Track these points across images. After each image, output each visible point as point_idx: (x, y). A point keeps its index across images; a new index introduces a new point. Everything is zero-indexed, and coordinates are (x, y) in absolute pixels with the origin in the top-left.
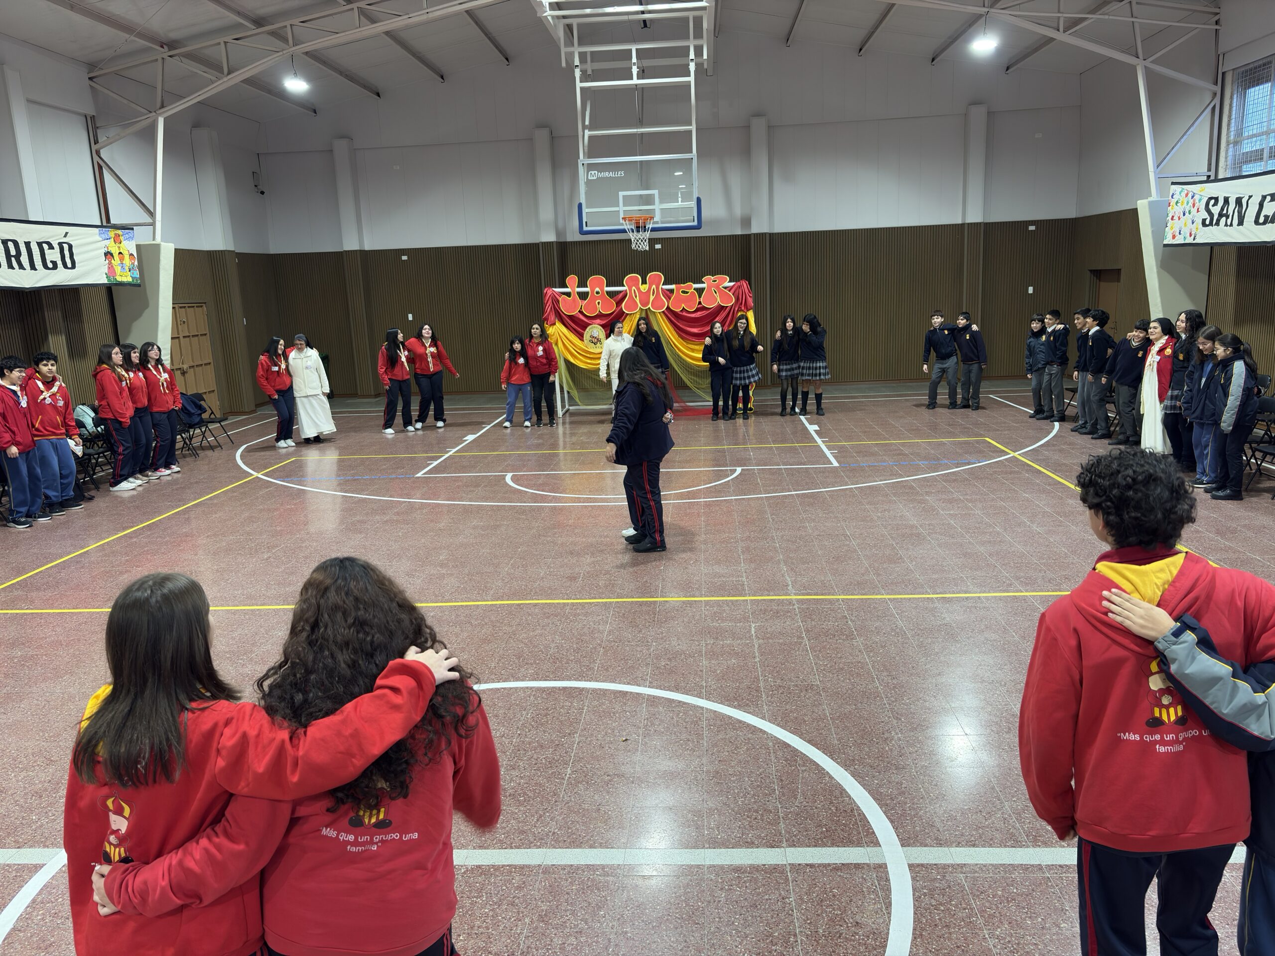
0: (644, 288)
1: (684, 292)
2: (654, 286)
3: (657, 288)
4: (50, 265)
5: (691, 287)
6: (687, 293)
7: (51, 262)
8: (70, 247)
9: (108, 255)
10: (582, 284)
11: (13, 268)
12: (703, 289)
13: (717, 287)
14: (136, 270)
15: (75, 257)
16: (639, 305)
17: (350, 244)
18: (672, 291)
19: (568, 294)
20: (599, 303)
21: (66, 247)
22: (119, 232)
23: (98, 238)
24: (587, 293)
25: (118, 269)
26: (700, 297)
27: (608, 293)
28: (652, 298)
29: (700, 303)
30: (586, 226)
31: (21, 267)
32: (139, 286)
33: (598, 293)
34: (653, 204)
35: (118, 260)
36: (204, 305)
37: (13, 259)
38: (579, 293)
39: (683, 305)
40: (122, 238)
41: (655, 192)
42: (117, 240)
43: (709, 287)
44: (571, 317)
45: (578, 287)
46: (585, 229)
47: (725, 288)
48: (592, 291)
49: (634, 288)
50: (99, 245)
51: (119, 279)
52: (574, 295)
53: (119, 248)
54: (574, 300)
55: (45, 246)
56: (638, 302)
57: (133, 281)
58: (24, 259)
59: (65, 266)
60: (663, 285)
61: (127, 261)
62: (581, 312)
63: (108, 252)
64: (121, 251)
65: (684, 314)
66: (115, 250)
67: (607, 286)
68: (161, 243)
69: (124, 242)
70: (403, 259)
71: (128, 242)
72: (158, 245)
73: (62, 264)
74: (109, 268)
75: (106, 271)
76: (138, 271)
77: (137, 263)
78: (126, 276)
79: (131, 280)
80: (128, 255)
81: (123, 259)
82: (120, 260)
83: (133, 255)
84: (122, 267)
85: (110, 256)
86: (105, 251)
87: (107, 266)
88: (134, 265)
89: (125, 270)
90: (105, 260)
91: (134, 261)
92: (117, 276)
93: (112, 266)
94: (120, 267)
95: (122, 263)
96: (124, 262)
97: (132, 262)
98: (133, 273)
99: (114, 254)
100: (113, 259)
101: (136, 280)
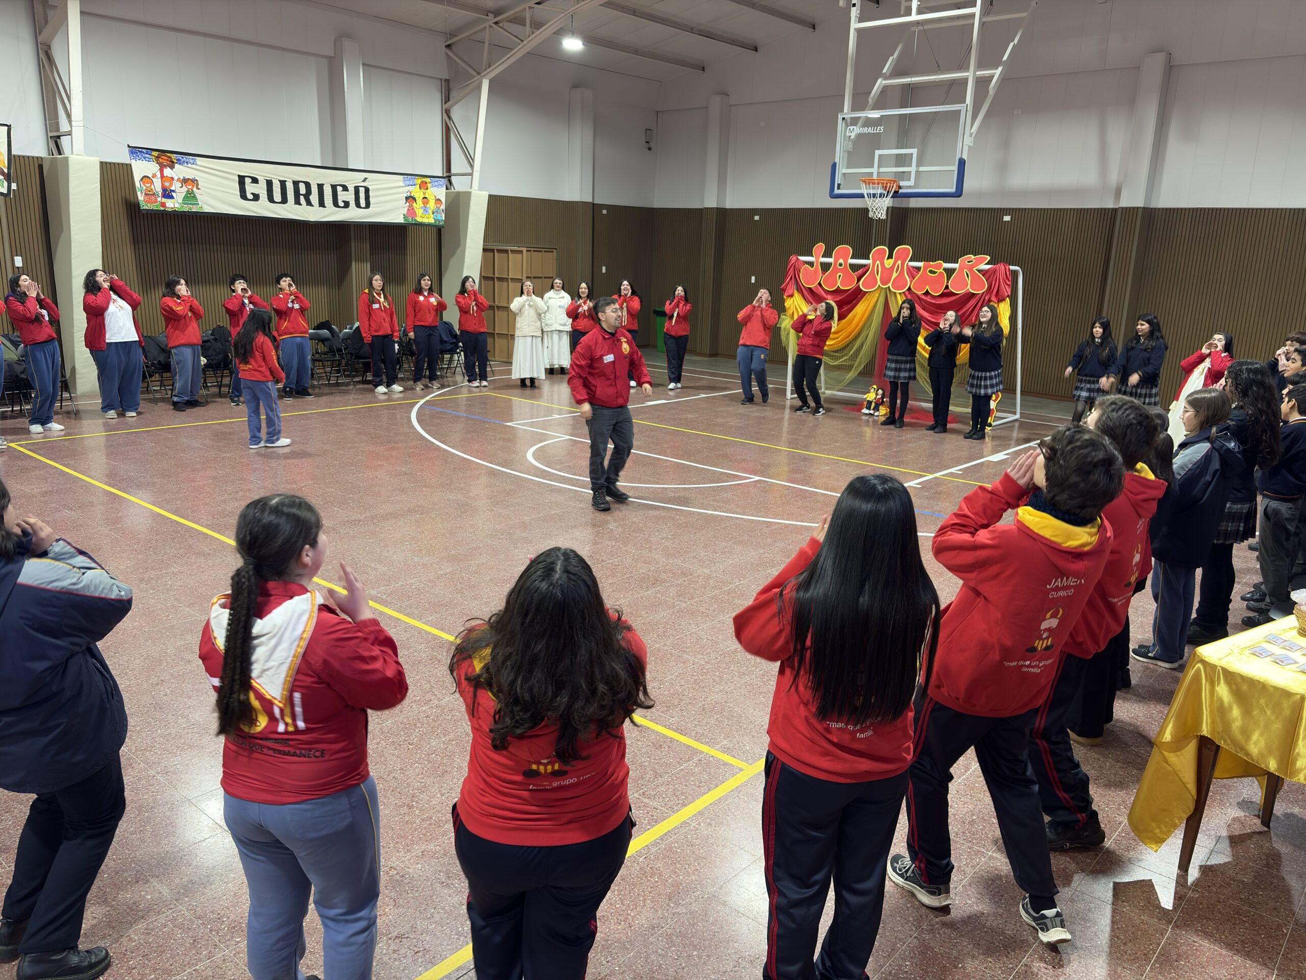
0: (888, 263)
1: (931, 272)
2: (899, 262)
3: (903, 264)
4: (341, 204)
5: (939, 266)
6: (935, 273)
7: (343, 201)
8: (367, 191)
9: (410, 199)
10: (827, 254)
11: (300, 204)
12: (954, 270)
13: (971, 268)
14: (441, 213)
15: (371, 199)
16: (879, 282)
17: (711, 202)
18: (918, 269)
19: (811, 264)
20: (840, 276)
21: (362, 190)
22: (428, 180)
23: (402, 184)
24: (829, 265)
25: (419, 211)
26: (948, 280)
27: (852, 266)
28: (895, 275)
29: (947, 287)
30: (839, 188)
31: (309, 203)
32: (443, 227)
33: (841, 265)
34: (910, 165)
35: (421, 202)
36: (555, 251)
37: (302, 198)
38: (822, 264)
39: (927, 287)
40: (429, 185)
41: (914, 151)
42: (423, 186)
43: (961, 268)
44: (810, 290)
45: (823, 257)
46: (836, 191)
47: (979, 271)
48: (836, 261)
49: (878, 262)
50: (401, 190)
51: (419, 219)
52: (817, 266)
53: (424, 193)
54: (816, 270)
55: (339, 189)
56: (878, 278)
57: (436, 222)
58: (314, 198)
59: (358, 205)
60: (911, 260)
61: (432, 205)
62: (820, 284)
63: (411, 197)
64: (427, 196)
65: (928, 299)
66: (418, 194)
67: (853, 257)
68: (473, 191)
69: (432, 189)
70: (755, 219)
71: (437, 189)
72: (470, 193)
73: (356, 204)
74: (408, 210)
75: (405, 212)
76: (444, 214)
77: (444, 208)
78: (428, 218)
79: (434, 222)
80: (435, 200)
81: (428, 203)
82: (424, 204)
83: (441, 200)
84: (425, 210)
85: (412, 200)
86: (407, 195)
87: (407, 208)
88: (440, 209)
89: (429, 213)
90: (406, 203)
91: (441, 206)
92: (418, 217)
93: (413, 209)
94: (423, 210)
95: (426, 206)
96: (428, 206)
97: (438, 207)
98: (437, 216)
99: (417, 199)
100: (415, 203)
101: (440, 222)
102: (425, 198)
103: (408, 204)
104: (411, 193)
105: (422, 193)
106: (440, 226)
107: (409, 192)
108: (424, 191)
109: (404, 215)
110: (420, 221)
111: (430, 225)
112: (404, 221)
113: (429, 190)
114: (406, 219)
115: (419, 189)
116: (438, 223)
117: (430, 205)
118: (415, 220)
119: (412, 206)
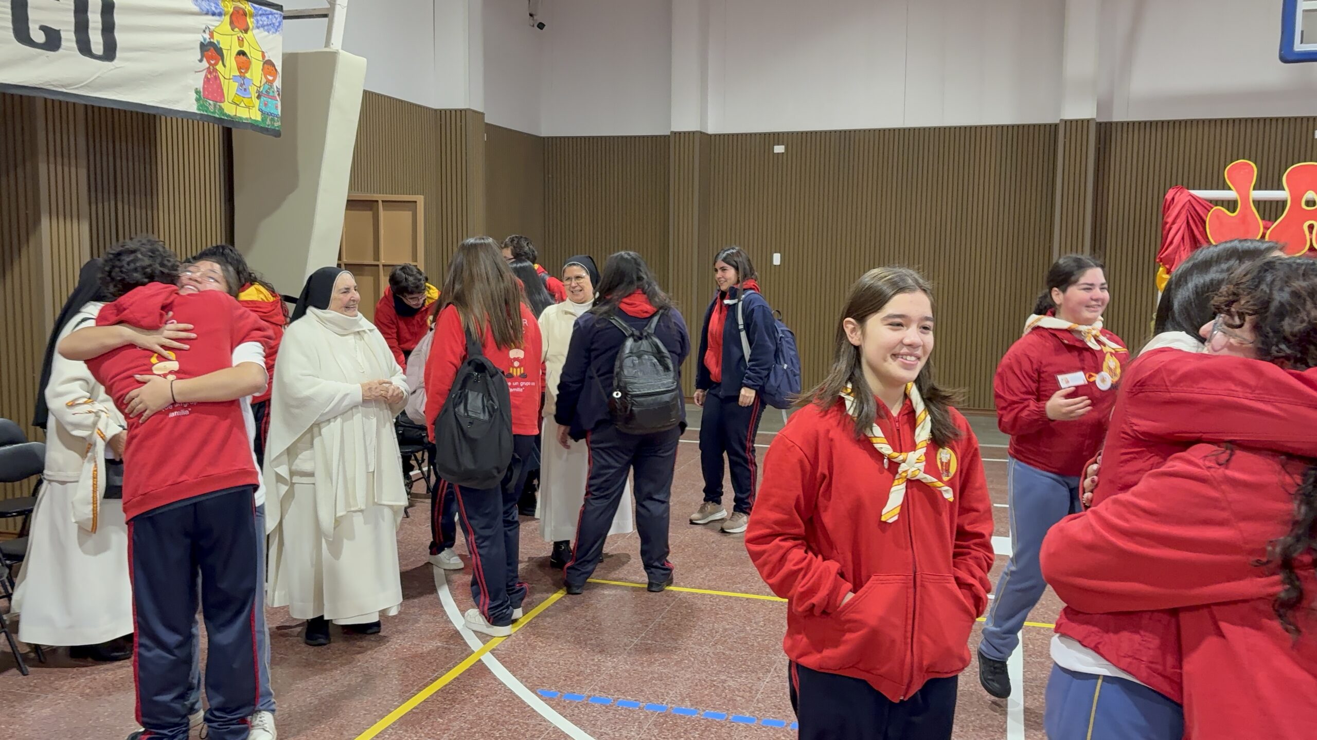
4: (39, 37)
7: (43, 28)
9: (211, 51)
14: (274, 98)
17: (683, 122)
22: (247, 6)
23: (191, 6)
24: (1284, 203)
25: (230, 88)
30: (1301, 40)
32: (277, 134)
33: (1311, 203)
35: (234, 64)
38: (1258, 203)
42: (237, 22)
45: (1258, 187)
46: (1299, 47)
48: (1296, 199)
50: (189, 21)
52: (1246, 207)
53: (241, 41)
54: (1244, 219)
57: (264, 120)
59: (84, 47)
63: (211, 44)
66: (228, 42)
68: (341, 51)
69: (256, 31)
70: (776, 151)
71: (266, 33)
72: (333, 55)
73: (78, 42)
74: (207, 81)
75: (200, 84)
76: (279, 104)
77: (280, 87)
78: (248, 107)
79: (259, 118)
80: (262, 63)
81: (247, 69)
82: (239, 69)
83: (273, 65)
84: (241, 85)
85: (215, 54)
86: (205, 39)
87: (203, 74)
88: (271, 87)
89: (250, 93)
90: (201, 61)
91: (274, 80)
92: (226, 102)
93: (217, 78)
94: (237, 84)
95: (242, 76)
96: (248, 75)
97: (268, 81)
98: (266, 105)
99: (225, 52)
100: (220, 62)
101: (272, 120)
102: (242, 53)
103: (205, 64)
104: (212, 35)
105: (235, 38)
106: (274, 130)
107: (207, 31)
108: (240, 34)
109: (197, 92)
110: (232, 113)
111: (253, 126)
112: (199, 109)
113: (249, 32)
114: (201, 106)
115: (229, 27)
116: (268, 122)
117: (252, 75)
118: (221, 109)
119: (215, 70)
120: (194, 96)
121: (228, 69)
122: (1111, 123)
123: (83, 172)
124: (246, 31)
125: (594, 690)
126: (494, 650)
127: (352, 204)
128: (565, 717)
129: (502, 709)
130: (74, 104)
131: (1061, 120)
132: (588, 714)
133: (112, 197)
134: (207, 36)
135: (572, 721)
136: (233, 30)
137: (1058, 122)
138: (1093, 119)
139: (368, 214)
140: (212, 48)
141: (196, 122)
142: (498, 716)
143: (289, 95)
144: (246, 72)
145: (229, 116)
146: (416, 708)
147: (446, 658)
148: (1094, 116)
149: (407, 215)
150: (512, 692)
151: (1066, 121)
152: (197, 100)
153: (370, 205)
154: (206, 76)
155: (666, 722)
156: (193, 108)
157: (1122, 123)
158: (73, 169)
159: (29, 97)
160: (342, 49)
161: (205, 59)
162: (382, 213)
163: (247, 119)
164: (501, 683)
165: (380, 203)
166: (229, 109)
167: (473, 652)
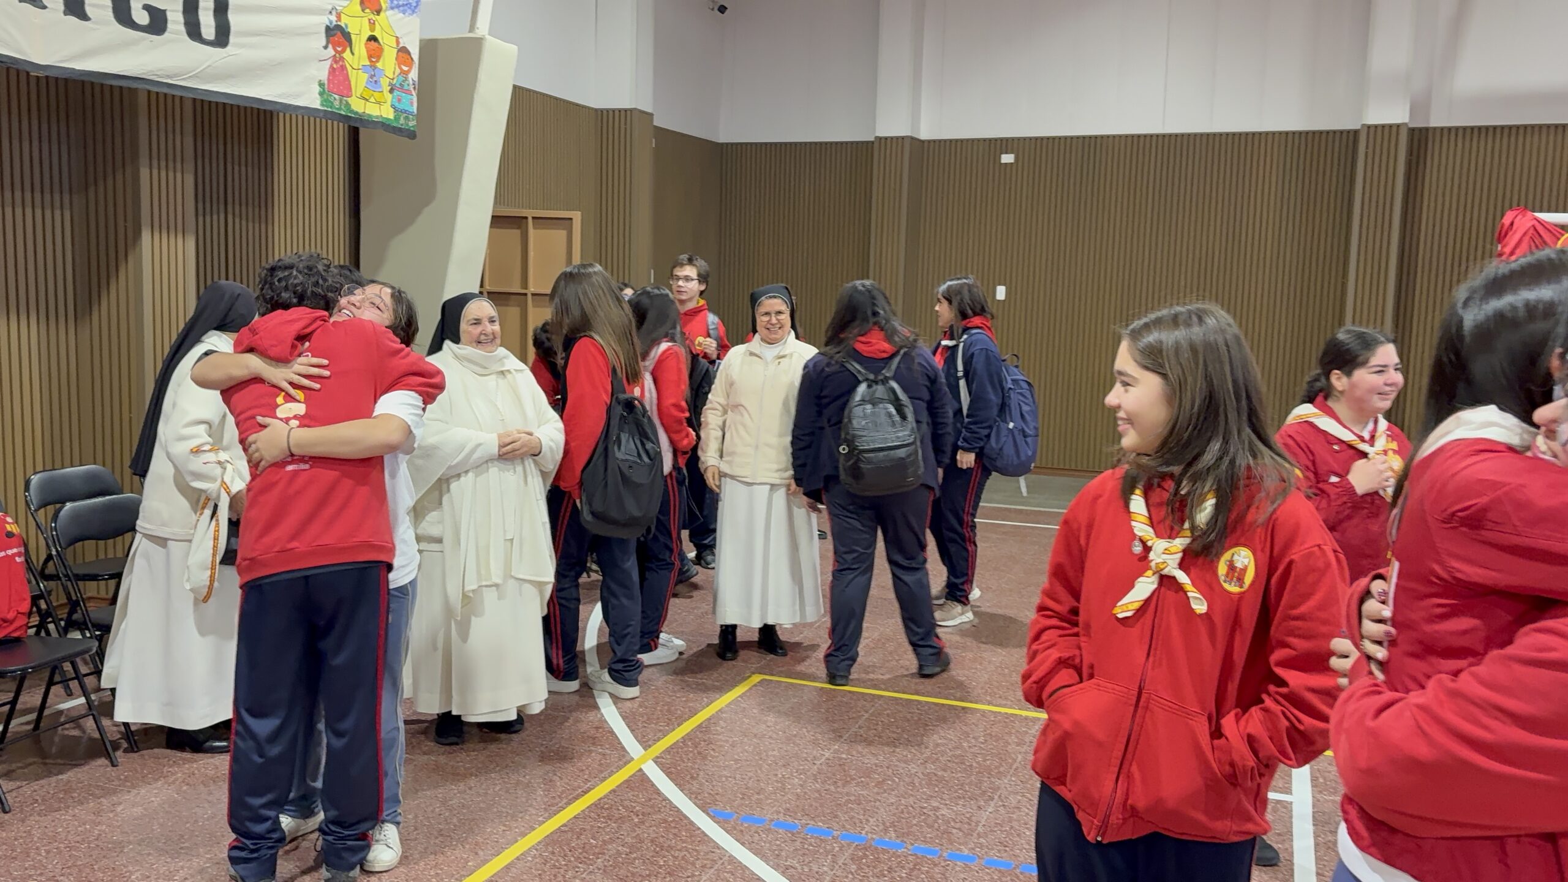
4: (142, 17)
7: (147, 9)
9: (337, 35)
14: (408, 92)
15: (233, 18)
17: (894, 126)
25: (359, 80)
32: (412, 135)
35: (363, 51)
40: (384, 3)
42: (370, 3)
53: (372, 24)
57: (397, 118)
59: (193, 31)
61: (388, 63)
63: (338, 27)
64: (377, 34)
66: (358, 26)
68: (487, 37)
69: (390, 13)
70: (1003, 161)
71: (401, 15)
72: (479, 41)
73: (186, 24)
74: (332, 71)
75: (324, 75)
76: (415, 99)
77: (416, 79)
78: (379, 103)
79: (391, 116)
80: (395, 51)
81: (379, 57)
82: (370, 57)
83: (409, 53)
84: (372, 76)
85: (342, 40)
86: (331, 22)
87: (328, 63)
88: (406, 79)
89: (380, 87)
90: (326, 47)
91: (408, 72)
92: (354, 97)
93: (343, 68)
94: (366, 76)
95: (373, 66)
96: (379, 65)
97: (403, 72)
98: (399, 100)
99: (353, 37)
100: (348, 49)
101: (406, 118)
102: (373, 39)
103: (330, 51)
105: (365, 21)
106: (408, 130)
107: (334, 13)
108: (372, 16)
109: (321, 85)
110: (361, 111)
111: (384, 126)
112: (322, 105)
113: (382, 14)
114: (326, 101)
115: (358, 8)
116: (402, 121)
117: (384, 65)
118: (348, 105)
119: (342, 59)
120: (317, 89)
121: (356, 57)
122: (1427, 129)
123: (190, 179)
124: (378, 12)
125: (778, 813)
126: (657, 757)
127: (498, 221)
128: (743, 844)
129: (667, 830)
130: (181, 97)
131: (1363, 125)
132: (770, 842)
133: (222, 207)
134: (333, 18)
135: (750, 850)
136: (363, 10)
137: (1358, 127)
138: (1406, 124)
139: (516, 233)
140: (339, 33)
141: (318, 120)
142: (661, 840)
143: (426, 89)
144: (377, 61)
145: (356, 113)
146: (564, 825)
147: (601, 765)
148: (1406, 120)
149: (561, 234)
150: (679, 810)
151: (1369, 127)
152: (321, 94)
153: (519, 222)
154: (331, 66)
155: (865, 856)
156: (316, 103)
157: (1442, 129)
158: (179, 175)
159: (130, 88)
160: (490, 34)
161: (330, 46)
162: (531, 231)
163: (377, 117)
164: (666, 799)
165: (530, 220)
166: (358, 106)
167: (632, 759)
